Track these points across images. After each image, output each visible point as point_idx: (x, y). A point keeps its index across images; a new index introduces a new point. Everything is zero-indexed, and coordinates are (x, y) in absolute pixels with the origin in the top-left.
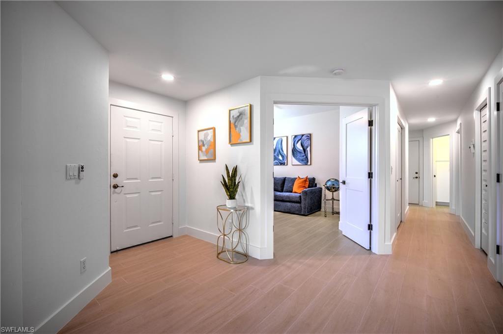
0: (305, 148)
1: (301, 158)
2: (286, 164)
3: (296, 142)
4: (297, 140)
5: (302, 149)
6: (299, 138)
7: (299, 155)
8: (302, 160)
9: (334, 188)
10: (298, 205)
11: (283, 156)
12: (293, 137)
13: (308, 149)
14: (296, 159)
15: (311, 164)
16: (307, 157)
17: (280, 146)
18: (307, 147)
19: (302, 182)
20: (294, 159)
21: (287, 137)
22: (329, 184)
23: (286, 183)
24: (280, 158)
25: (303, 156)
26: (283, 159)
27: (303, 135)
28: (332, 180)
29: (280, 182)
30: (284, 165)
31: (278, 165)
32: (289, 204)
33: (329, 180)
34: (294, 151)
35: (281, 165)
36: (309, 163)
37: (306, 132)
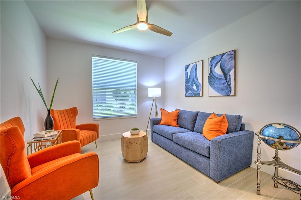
0: (226, 72)
1: (220, 86)
2: (201, 95)
3: (214, 65)
4: (215, 63)
5: (222, 74)
6: (218, 59)
7: (218, 83)
8: (222, 90)
9: (281, 144)
10: (206, 160)
11: (197, 86)
12: (210, 59)
13: (232, 73)
14: (214, 88)
15: (235, 95)
16: (229, 85)
17: (194, 73)
18: (230, 70)
19: (216, 123)
20: (211, 89)
21: (203, 61)
22: (269, 132)
23: (197, 120)
24: (195, 87)
25: (224, 84)
26: (198, 89)
27: (223, 55)
28: (278, 126)
29: (191, 118)
30: (199, 96)
31: (193, 96)
32: (192, 154)
33: (270, 125)
34: (212, 77)
35: (195, 96)
36: (232, 93)
37: (227, 49)
